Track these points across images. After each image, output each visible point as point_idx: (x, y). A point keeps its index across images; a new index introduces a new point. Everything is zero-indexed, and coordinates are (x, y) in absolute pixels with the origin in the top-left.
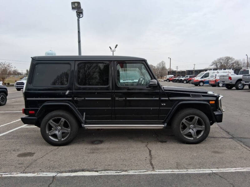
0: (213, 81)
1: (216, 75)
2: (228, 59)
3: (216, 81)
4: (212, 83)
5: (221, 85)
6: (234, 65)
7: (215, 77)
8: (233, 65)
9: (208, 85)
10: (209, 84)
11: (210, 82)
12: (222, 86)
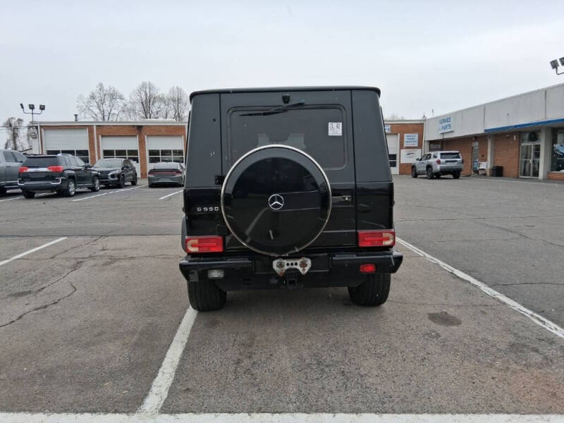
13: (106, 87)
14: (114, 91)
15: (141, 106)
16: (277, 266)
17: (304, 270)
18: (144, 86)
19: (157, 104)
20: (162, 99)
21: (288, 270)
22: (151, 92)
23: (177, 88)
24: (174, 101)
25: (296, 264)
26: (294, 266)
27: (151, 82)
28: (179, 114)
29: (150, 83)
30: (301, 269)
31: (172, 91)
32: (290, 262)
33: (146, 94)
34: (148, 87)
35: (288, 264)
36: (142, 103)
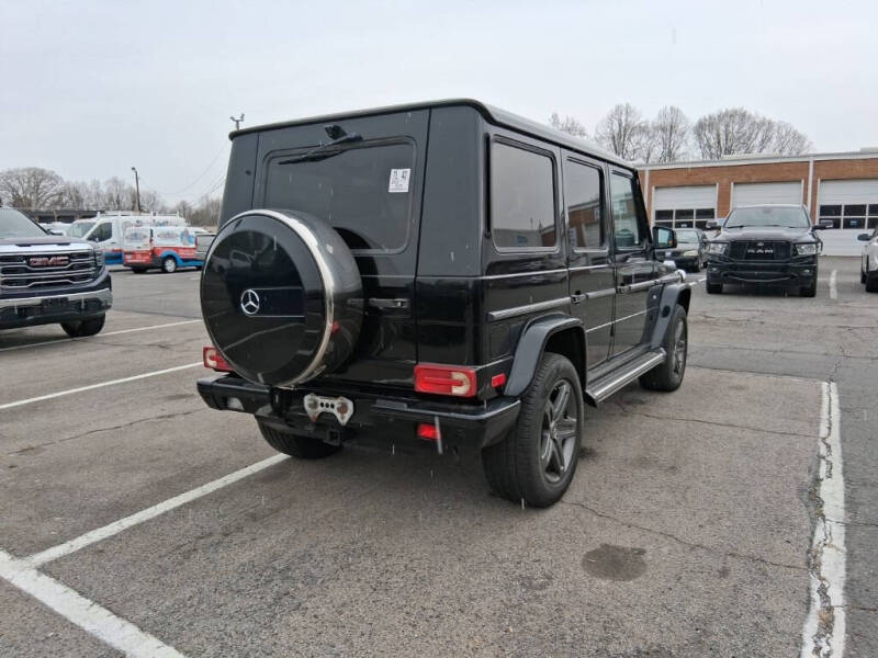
0: (143, 254)
1: (152, 231)
2: (38, 176)
3: (153, 252)
4: (139, 260)
5: (170, 265)
6: (65, 199)
7: (151, 241)
8: (60, 199)
9: (121, 267)
10: (126, 266)
11: (128, 257)
12: (175, 271)
13: (562, 119)
14: (573, 123)
15: (611, 142)
16: (310, 406)
17: (343, 418)
18: (618, 110)
19: (634, 139)
20: (643, 130)
21: (322, 414)
22: (629, 119)
23: (672, 109)
24: (663, 129)
25: (333, 406)
26: (330, 410)
27: (631, 105)
28: (670, 152)
29: (628, 105)
30: (338, 416)
31: (663, 115)
32: (325, 401)
33: (620, 125)
34: (624, 113)
35: (322, 405)
36: (614, 138)
